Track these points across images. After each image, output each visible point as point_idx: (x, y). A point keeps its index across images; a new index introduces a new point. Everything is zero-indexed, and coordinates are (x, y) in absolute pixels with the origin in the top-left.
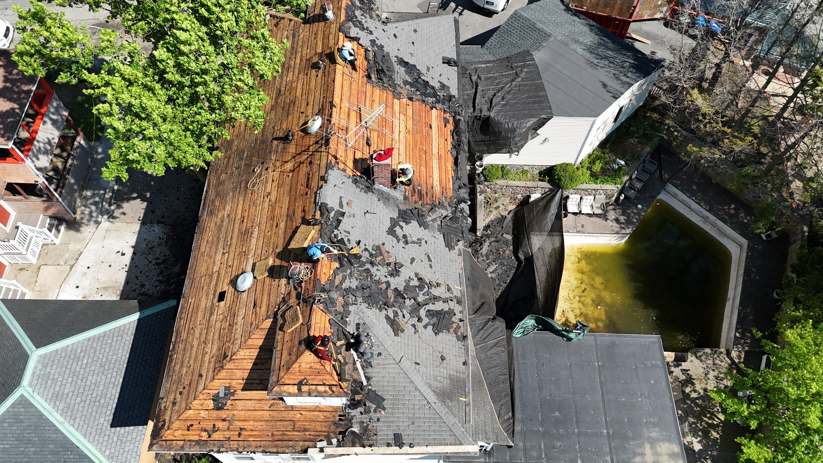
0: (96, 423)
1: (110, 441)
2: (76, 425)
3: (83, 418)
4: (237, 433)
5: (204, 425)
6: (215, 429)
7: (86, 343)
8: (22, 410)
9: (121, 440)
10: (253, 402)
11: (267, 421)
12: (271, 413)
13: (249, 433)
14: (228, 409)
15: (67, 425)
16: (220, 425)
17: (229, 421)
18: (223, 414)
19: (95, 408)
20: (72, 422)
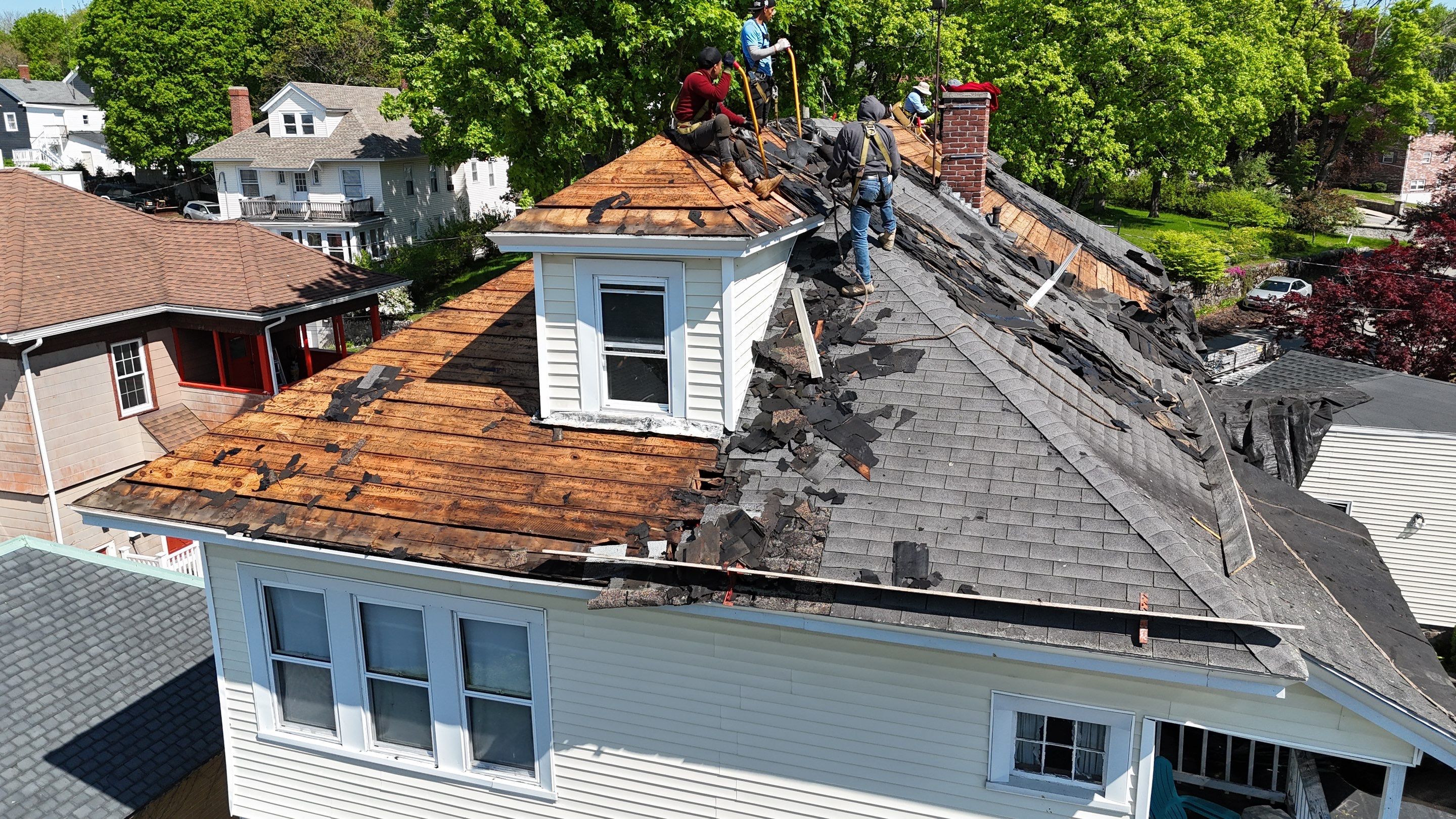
4: (349, 487)
5: (267, 455)
6: (292, 469)
10: (443, 411)
11: (458, 465)
12: (481, 445)
13: (385, 493)
14: (362, 423)
16: (314, 460)
17: (345, 452)
18: (339, 434)
19: (47, 699)
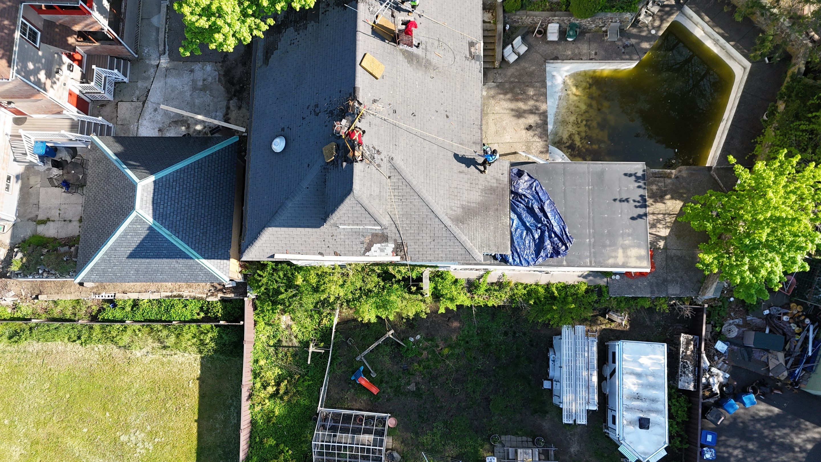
0: (194, 235)
1: (207, 248)
2: (180, 237)
3: (184, 231)
7: (175, 174)
8: (139, 226)
9: (215, 247)
15: (173, 236)
19: (192, 224)
20: (177, 235)
